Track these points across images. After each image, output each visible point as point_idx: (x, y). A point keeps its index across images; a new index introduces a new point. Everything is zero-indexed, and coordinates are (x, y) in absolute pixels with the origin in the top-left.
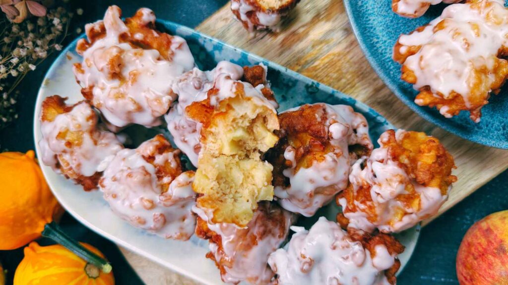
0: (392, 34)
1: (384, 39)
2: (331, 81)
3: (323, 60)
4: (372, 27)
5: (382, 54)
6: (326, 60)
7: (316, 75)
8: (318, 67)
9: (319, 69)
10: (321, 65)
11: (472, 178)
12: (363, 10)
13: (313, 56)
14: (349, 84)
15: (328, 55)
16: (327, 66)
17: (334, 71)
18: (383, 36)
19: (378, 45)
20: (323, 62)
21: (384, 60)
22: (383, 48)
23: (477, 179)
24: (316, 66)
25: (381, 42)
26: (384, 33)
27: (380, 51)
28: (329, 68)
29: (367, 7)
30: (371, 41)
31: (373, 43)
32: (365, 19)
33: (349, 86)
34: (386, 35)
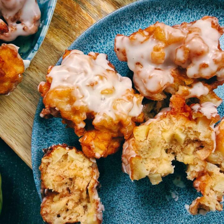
0: (110, 54)
1: (105, 48)
2: (73, 25)
3: (87, 15)
4: (111, 37)
5: (92, 48)
6: (87, 18)
7: (75, 13)
8: (81, 13)
9: (80, 14)
10: (83, 15)
11: (17, 141)
12: (124, 28)
13: (89, 7)
14: (72, 37)
15: (91, 18)
16: (83, 19)
17: (80, 25)
18: (107, 47)
19: (98, 44)
20: (85, 16)
21: (87, 50)
22: (98, 49)
23: (17, 145)
24: (82, 12)
25: (101, 46)
26: (109, 48)
27: (94, 46)
28: (82, 21)
29: (127, 31)
30: (100, 37)
31: (100, 40)
32: (117, 30)
33: (70, 38)
34: (108, 50)
